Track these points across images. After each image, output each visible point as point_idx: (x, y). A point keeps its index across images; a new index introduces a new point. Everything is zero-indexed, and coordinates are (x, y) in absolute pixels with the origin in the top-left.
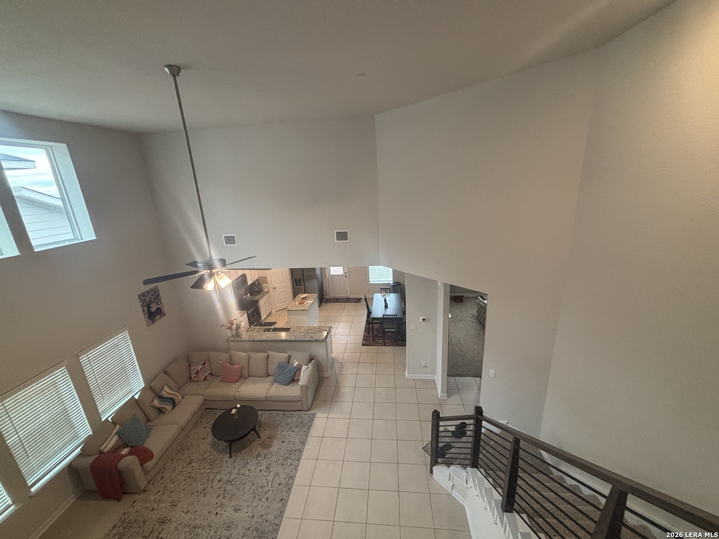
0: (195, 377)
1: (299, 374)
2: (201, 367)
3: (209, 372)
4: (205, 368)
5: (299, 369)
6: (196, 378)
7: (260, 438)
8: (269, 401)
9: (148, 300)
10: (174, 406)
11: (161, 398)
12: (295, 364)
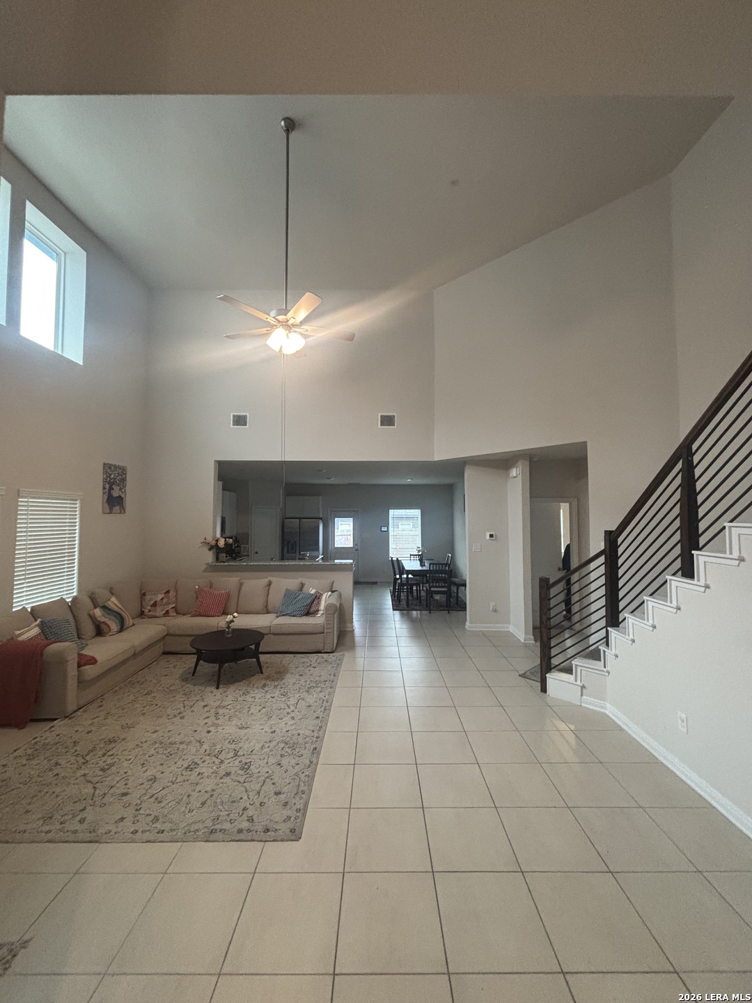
0: (150, 611)
1: (319, 604)
2: (160, 596)
3: (174, 605)
4: (168, 597)
5: (317, 597)
6: (151, 613)
7: (262, 673)
8: (273, 634)
9: (112, 476)
10: (122, 629)
11: (105, 608)
12: (313, 592)
